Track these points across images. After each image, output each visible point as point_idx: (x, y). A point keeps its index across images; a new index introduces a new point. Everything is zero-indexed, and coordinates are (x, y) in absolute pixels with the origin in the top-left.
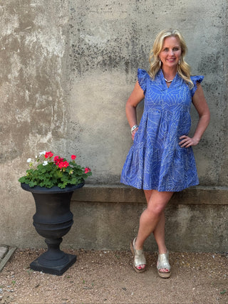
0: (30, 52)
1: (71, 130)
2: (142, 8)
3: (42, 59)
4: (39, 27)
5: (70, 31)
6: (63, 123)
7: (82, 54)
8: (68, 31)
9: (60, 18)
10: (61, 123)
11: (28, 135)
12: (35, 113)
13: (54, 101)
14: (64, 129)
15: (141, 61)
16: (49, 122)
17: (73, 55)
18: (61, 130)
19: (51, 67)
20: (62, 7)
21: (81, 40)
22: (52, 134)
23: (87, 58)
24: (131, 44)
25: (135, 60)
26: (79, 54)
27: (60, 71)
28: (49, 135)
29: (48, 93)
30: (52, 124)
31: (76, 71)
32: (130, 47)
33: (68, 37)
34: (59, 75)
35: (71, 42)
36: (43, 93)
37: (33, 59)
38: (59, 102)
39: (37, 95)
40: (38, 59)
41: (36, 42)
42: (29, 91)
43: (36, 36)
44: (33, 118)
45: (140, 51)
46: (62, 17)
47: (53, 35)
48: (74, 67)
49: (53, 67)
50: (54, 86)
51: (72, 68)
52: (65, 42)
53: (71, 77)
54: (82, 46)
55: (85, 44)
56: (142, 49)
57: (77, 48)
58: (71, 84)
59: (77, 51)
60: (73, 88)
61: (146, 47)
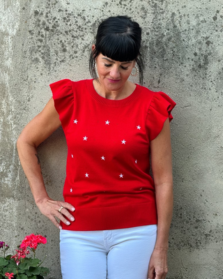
6: (12, 166)
7: (53, 30)
10: (8, 166)
14: (14, 180)
15: (171, 44)
17: (36, 32)
18: (7, 181)
21: (51, 3)
23: (63, 38)
24: (150, 10)
25: (158, 43)
26: (47, 29)
27: (9, 63)
32: (150, 17)
34: (6, 70)
35: (33, 6)
38: (5, 124)
45: (168, 24)
48: (38, 55)
51: (34, 57)
52: (21, 5)
53: (30, 74)
54: (55, 14)
55: (60, 10)
56: (172, 20)
57: (43, 19)
58: (30, 89)
59: (44, 24)
60: (35, 96)
61: (181, 17)
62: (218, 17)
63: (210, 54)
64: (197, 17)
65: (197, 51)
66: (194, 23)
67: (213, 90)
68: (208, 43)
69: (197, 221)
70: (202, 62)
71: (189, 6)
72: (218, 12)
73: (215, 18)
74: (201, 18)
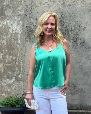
0: (3, 31)
1: (26, 76)
2: (67, 3)
3: (9, 35)
4: (8, 16)
5: (25, 18)
7: (32, 32)
8: (24, 18)
9: (19, 11)
10: (20, 72)
11: (2, 79)
12: (6, 66)
13: (16, 59)
14: (22, 76)
15: (66, 35)
16: (13, 71)
17: (27, 32)
18: (20, 76)
19: (14, 39)
20: (20, 4)
21: (31, 23)
22: (15, 79)
26: (30, 31)
28: (14, 79)
29: (12, 55)
30: (15, 72)
31: (29, 41)
33: (24, 21)
34: (19, 44)
35: (26, 25)
36: (10, 55)
37: (4, 35)
38: (19, 60)
39: (7, 56)
40: (7, 35)
41: (6, 25)
42: (2, 53)
43: (6, 21)
44: (4, 69)
45: (65, 29)
46: (20, 10)
47: (16, 21)
48: (27, 39)
49: (16, 39)
50: (16, 51)
51: (26, 40)
52: (22, 24)
53: (26, 45)
54: (32, 27)
55: (34, 26)
56: (67, 28)
57: (29, 28)
58: (25, 49)
59: (29, 30)
60: (27, 51)
61: (69, 27)
62: (80, 27)
63: (78, 38)
64: (74, 26)
65: (74, 37)
66: (73, 28)
67: (79, 49)
68: (77, 34)
69: (74, 87)
70: (75, 40)
71: (72, 23)
72: (80, 25)
73: (79, 27)
74: (75, 27)
